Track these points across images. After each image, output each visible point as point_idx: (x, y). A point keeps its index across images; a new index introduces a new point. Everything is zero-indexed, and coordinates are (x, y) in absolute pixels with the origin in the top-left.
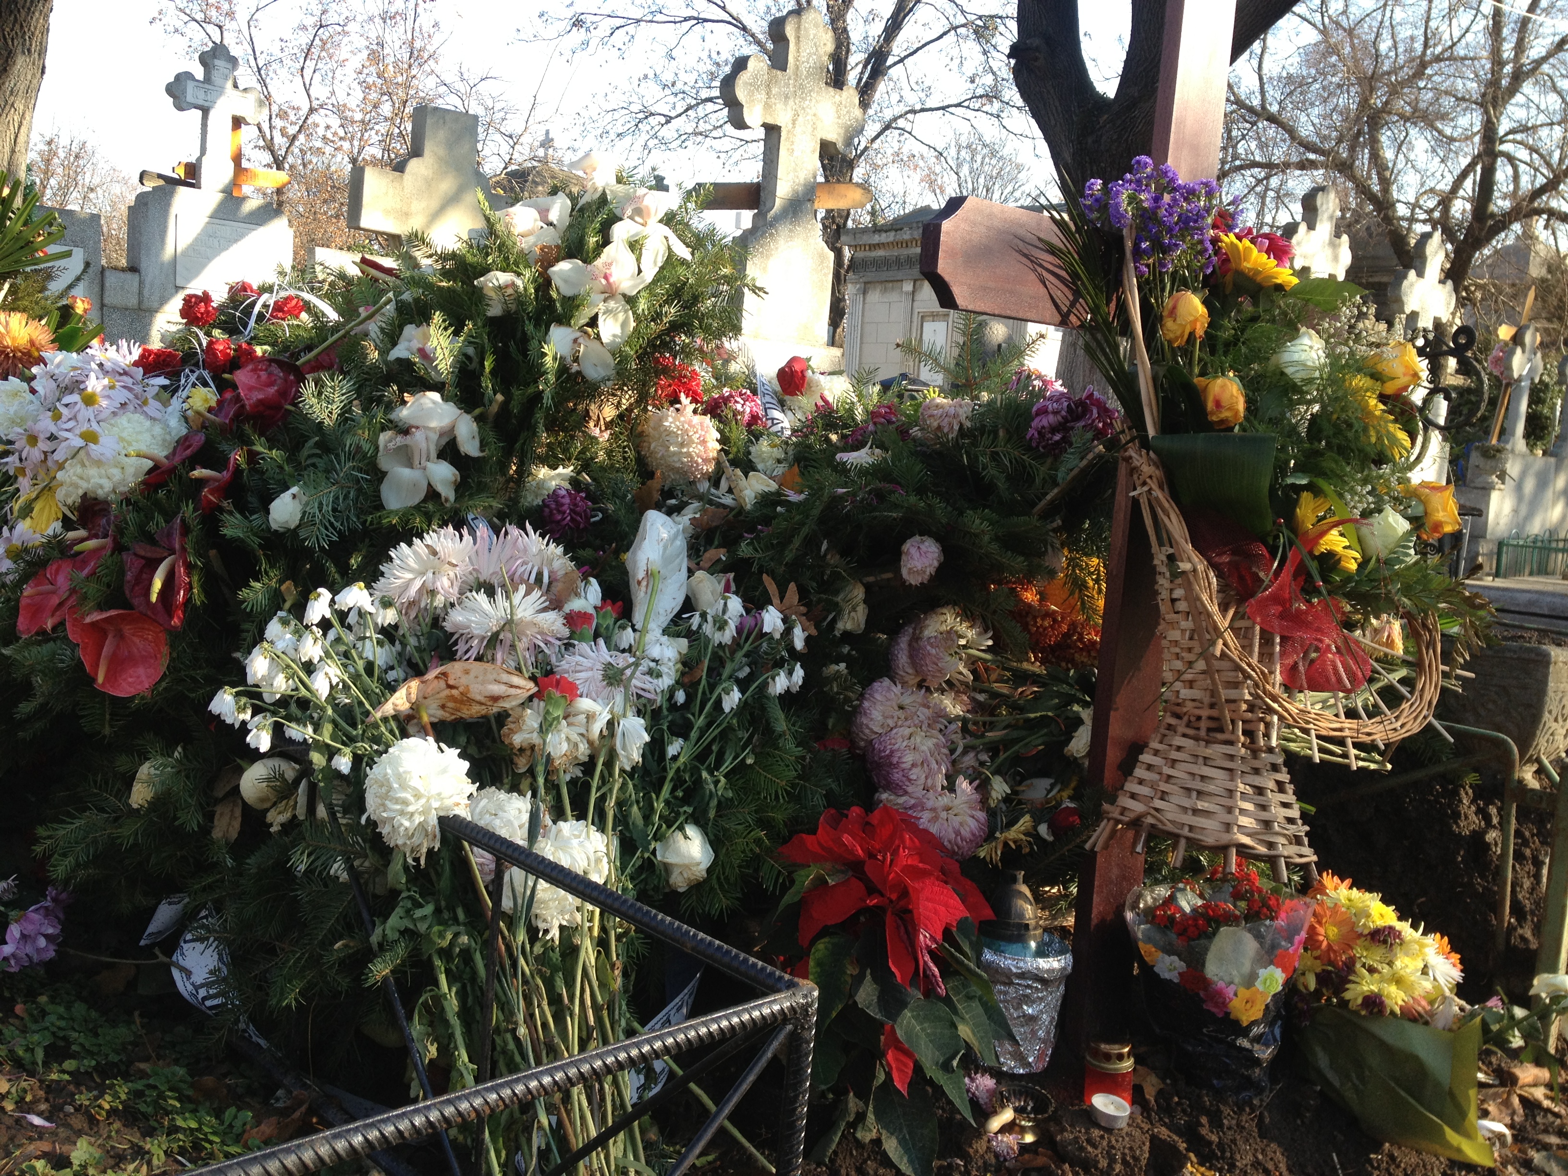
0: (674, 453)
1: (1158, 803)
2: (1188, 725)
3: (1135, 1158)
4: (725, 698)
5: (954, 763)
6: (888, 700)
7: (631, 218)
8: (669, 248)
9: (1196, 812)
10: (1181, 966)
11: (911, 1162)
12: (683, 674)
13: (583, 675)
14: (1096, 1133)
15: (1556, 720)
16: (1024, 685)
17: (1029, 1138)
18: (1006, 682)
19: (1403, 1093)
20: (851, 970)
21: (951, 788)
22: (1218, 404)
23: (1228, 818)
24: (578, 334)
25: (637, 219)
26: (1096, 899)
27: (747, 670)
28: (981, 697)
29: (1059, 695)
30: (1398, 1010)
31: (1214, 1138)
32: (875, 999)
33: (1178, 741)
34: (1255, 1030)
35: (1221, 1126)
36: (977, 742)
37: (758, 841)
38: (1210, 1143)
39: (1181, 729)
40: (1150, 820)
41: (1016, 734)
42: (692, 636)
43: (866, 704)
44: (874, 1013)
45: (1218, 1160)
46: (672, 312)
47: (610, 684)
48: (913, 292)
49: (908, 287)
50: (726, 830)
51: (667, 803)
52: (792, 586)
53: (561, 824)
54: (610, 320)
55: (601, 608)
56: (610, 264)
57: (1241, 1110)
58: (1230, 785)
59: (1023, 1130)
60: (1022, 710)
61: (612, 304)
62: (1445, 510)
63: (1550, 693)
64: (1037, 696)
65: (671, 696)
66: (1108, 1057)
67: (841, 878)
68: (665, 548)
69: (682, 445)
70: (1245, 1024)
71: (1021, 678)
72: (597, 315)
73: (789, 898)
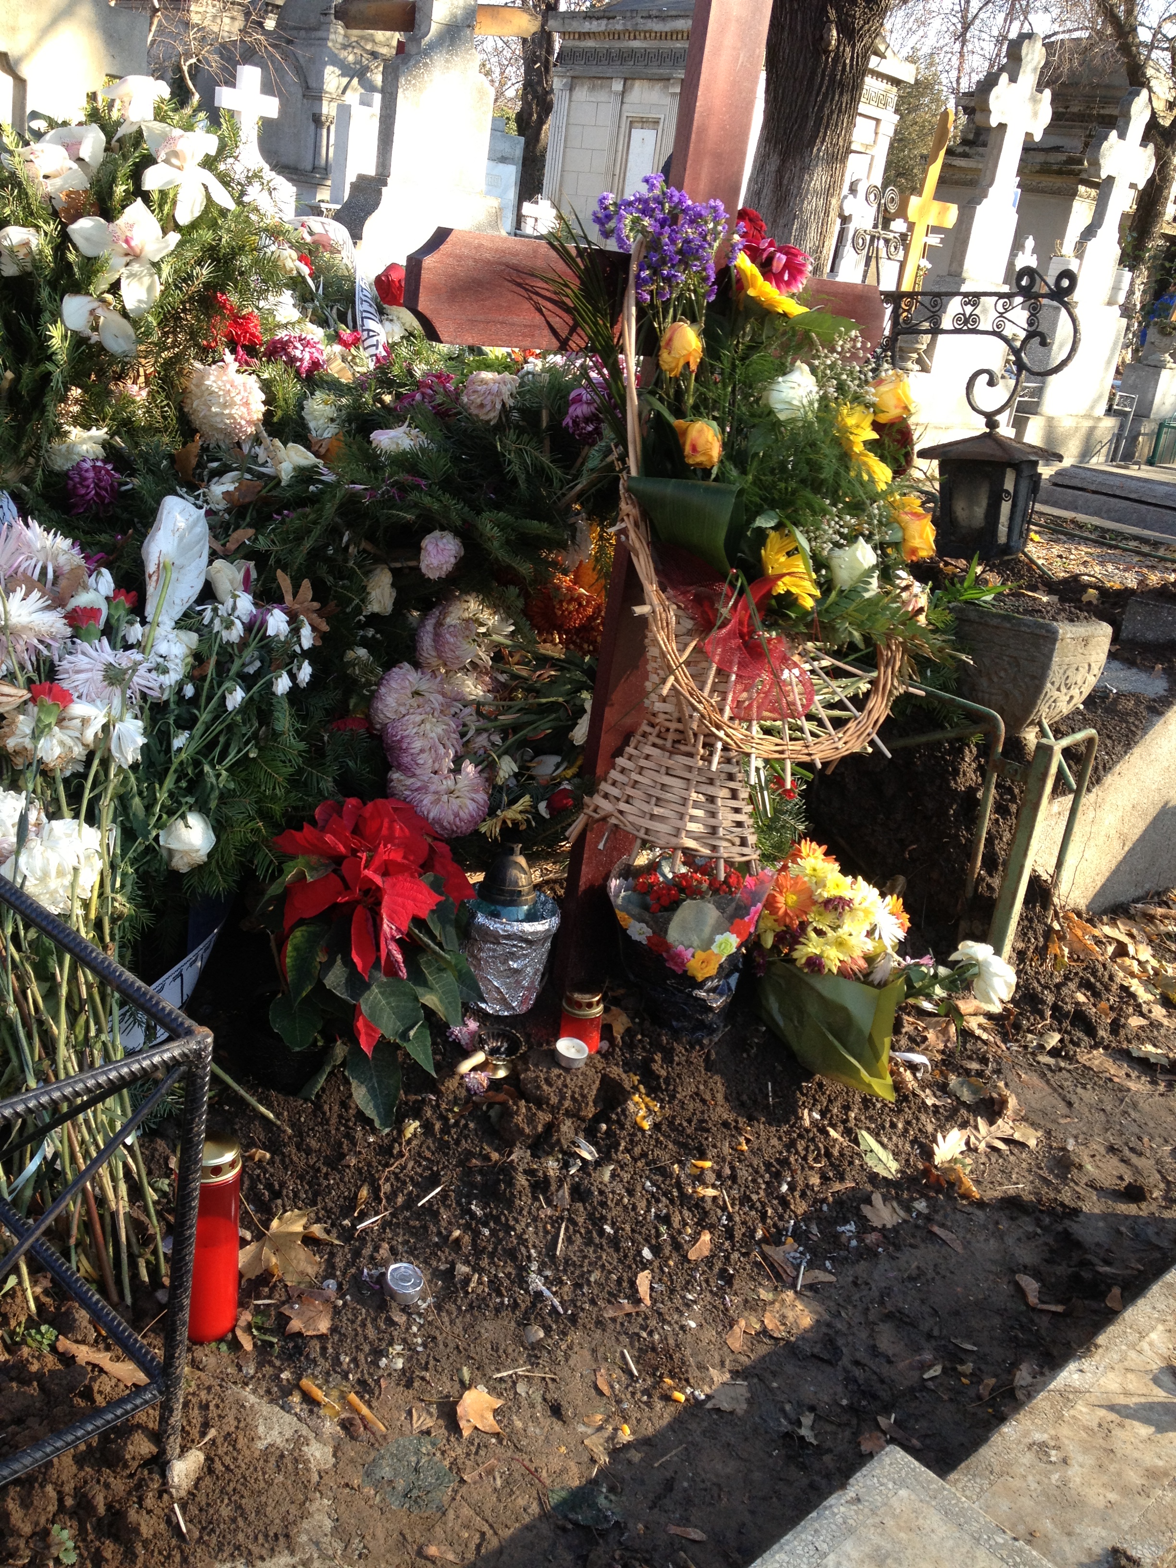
0: (217, 414)
1: (623, 806)
2: (658, 736)
3: (584, 1096)
4: (229, 697)
5: (466, 744)
6: (403, 688)
7: (167, 161)
8: (208, 197)
9: (652, 817)
10: (649, 932)
11: (376, 1107)
12: (193, 667)
13: (82, 676)
14: (556, 1071)
15: (1059, 690)
16: (544, 668)
17: (501, 1074)
18: (527, 664)
19: (831, 1037)
20: (321, 958)
21: (457, 770)
22: (694, 449)
23: (679, 824)
24: (96, 304)
25: (174, 161)
26: (584, 868)
27: (258, 664)
28: (503, 678)
29: (571, 681)
30: (835, 971)
31: (663, 1073)
32: (343, 980)
33: (648, 750)
34: (709, 984)
35: (672, 1061)
36: (490, 725)
37: (255, 831)
38: (659, 1077)
39: (653, 739)
40: (613, 821)
41: (527, 718)
42: (203, 631)
43: (383, 690)
44: (341, 993)
45: (662, 1092)
46: (204, 273)
47: (112, 684)
48: (623, 92)
49: (618, 86)
50: (228, 818)
51: (171, 795)
52: (306, 583)
53: (53, 822)
54: (134, 282)
55: (115, 598)
56: (132, 226)
57: (693, 1047)
58: (684, 793)
59: (496, 1068)
60: (538, 693)
61: (136, 267)
62: (921, 537)
63: (1054, 666)
64: (553, 681)
65: (181, 689)
66: (579, 1005)
67: (322, 873)
68: (181, 538)
69: (225, 406)
70: (700, 980)
71: (544, 661)
72: (118, 281)
73: (274, 889)
